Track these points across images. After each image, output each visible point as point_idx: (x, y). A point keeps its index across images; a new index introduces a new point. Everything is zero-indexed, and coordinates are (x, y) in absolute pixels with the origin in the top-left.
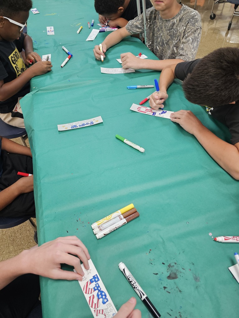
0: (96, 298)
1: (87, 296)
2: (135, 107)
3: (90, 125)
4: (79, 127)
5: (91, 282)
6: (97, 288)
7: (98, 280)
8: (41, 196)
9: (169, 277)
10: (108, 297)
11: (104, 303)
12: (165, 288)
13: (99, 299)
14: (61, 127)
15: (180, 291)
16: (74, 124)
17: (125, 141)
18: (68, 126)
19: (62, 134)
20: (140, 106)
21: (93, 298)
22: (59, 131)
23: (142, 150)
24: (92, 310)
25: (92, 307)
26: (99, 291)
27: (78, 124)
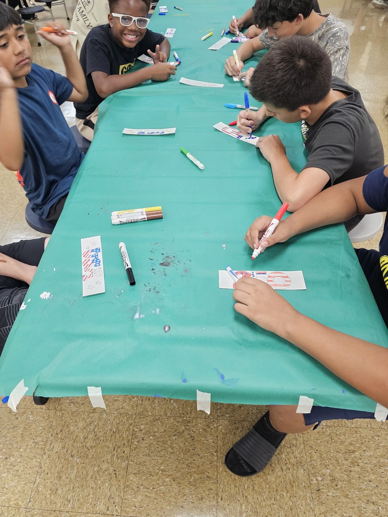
0: (91, 261)
1: (83, 259)
2: (220, 126)
3: (159, 134)
4: (146, 134)
5: (93, 251)
6: (96, 256)
7: (99, 251)
8: (78, 183)
9: (162, 264)
10: (102, 263)
11: (95, 266)
12: (153, 269)
13: (93, 262)
14: (126, 131)
15: (165, 275)
16: (143, 130)
17: (188, 155)
18: (135, 132)
19: (126, 137)
20: (227, 126)
21: (88, 261)
22: (124, 134)
23: (201, 166)
24: (83, 267)
25: (84, 265)
26: (96, 258)
27: (147, 131)
